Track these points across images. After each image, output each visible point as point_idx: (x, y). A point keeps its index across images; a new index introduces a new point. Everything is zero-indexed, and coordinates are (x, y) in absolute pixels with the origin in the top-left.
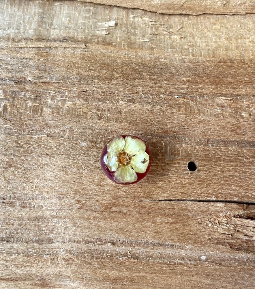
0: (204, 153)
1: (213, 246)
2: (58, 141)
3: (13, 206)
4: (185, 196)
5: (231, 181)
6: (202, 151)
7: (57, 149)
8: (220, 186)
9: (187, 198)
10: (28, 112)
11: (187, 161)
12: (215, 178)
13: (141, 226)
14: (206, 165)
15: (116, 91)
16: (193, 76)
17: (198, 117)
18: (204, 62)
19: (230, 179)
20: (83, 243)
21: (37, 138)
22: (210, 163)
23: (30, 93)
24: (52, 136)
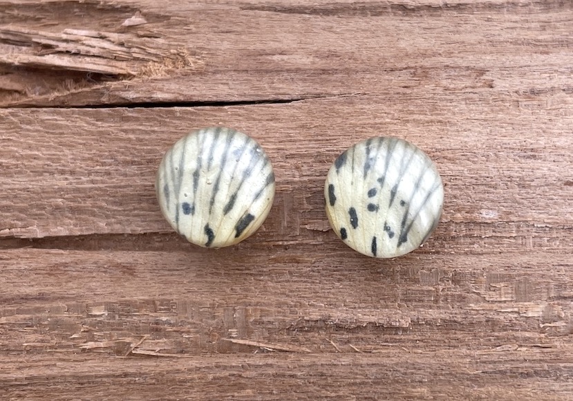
4: (244, 112)
5: (137, 152)
7: (552, 199)
8: (162, 139)
9: (239, 109)
15: (420, 351)
17: (216, 299)
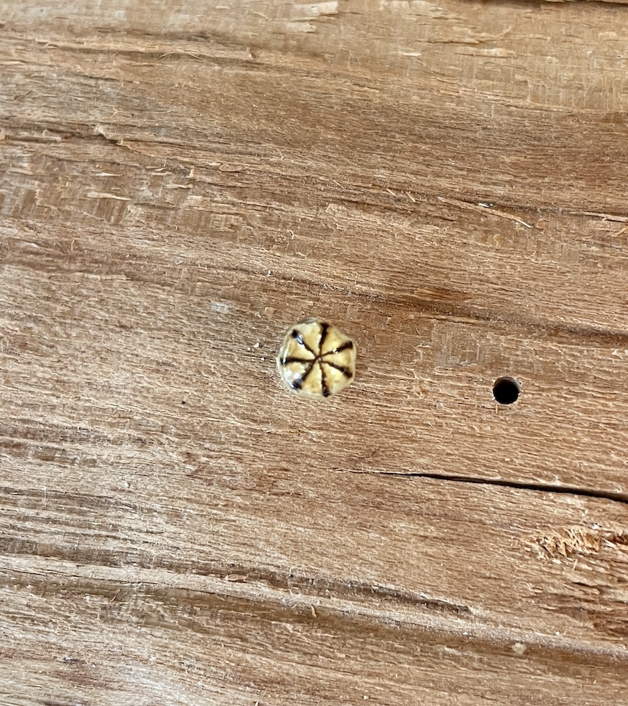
0: (541, 359)
1: (545, 616)
2: (154, 292)
3: (19, 455)
4: (479, 469)
5: (610, 439)
6: (536, 354)
8: (579, 450)
9: (484, 474)
10: (85, 213)
11: (492, 375)
12: (566, 428)
13: (352, 541)
14: (543, 390)
15: (321, 178)
16: (530, 152)
17: (533, 260)
18: (564, 118)
19: (607, 434)
20: (192, 573)
21: (101, 281)
22: (555, 387)
23: (97, 166)
24: (138, 280)
